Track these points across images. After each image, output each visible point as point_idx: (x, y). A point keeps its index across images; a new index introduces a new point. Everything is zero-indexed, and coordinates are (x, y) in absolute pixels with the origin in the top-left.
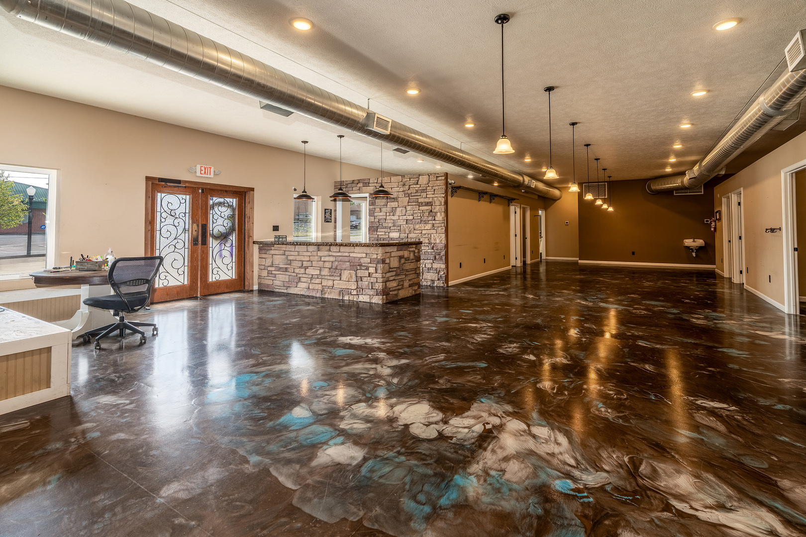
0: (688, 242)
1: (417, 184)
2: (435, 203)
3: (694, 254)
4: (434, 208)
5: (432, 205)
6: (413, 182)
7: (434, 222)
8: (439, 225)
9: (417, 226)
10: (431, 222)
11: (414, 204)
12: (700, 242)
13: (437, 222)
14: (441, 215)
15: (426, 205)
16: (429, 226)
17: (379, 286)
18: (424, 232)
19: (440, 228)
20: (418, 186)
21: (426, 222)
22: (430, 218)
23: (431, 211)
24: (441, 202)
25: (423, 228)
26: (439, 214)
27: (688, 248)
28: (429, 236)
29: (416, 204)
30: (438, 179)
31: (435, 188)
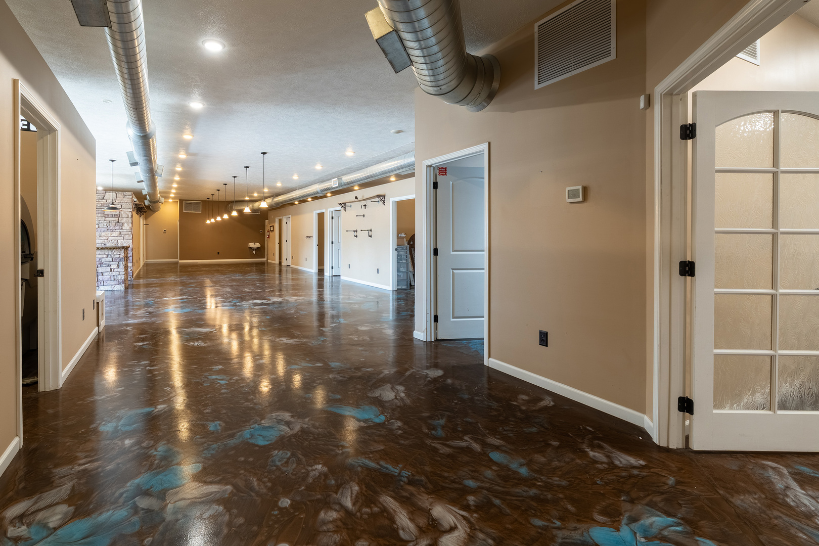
0: (251, 245)
1: (103, 199)
2: (122, 216)
3: (254, 252)
4: (121, 220)
5: (119, 217)
6: (99, 197)
7: (121, 231)
8: (126, 233)
9: (103, 234)
10: (118, 231)
11: (100, 215)
12: (258, 245)
13: (124, 231)
14: (128, 225)
15: (112, 217)
16: (116, 234)
17: (122, 277)
18: (110, 238)
19: (127, 236)
20: (104, 201)
21: (112, 231)
22: (117, 227)
23: (118, 222)
24: (128, 216)
25: (109, 236)
26: (126, 224)
27: (251, 248)
28: (116, 241)
29: (102, 215)
30: (125, 197)
31: (122, 204)
